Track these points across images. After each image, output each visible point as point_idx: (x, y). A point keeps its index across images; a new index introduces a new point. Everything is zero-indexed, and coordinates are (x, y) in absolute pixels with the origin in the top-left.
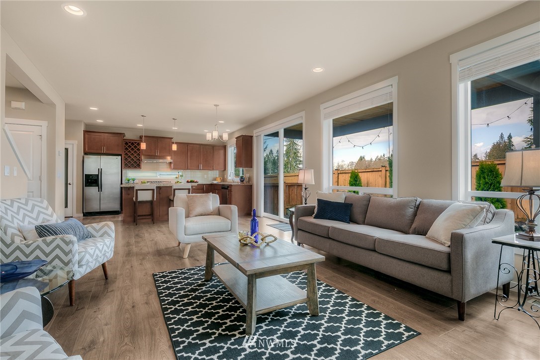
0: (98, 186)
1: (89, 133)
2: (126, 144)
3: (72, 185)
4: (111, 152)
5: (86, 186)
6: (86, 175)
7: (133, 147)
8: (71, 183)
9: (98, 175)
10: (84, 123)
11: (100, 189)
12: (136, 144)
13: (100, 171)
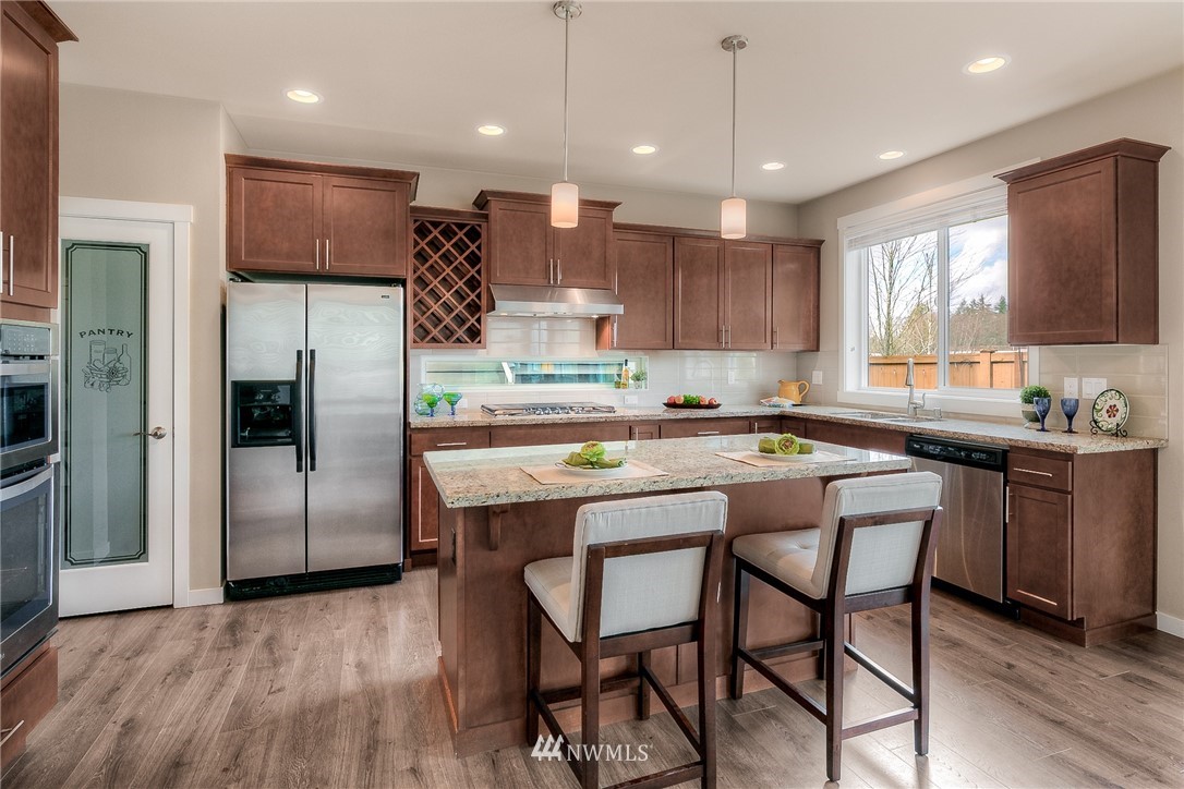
0: (296, 441)
1: (254, 173)
2: (422, 231)
3: (168, 438)
4: (355, 268)
5: (235, 445)
6: (235, 384)
7: (448, 246)
8: (167, 430)
9: (294, 386)
10: (230, 119)
11: (307, 458)
12: (461, 234)
13: (306, 360)
